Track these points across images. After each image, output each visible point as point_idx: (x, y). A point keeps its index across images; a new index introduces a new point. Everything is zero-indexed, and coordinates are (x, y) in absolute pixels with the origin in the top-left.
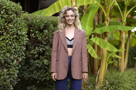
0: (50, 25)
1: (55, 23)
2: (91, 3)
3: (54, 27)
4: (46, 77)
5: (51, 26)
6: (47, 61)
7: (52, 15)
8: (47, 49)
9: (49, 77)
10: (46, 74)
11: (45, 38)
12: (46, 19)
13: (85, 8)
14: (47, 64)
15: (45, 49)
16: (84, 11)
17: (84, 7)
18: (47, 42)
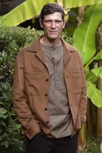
0: (11, 41)
1: (21, 38)
2: (92, 2)
3: (19, 47)
4: (2, 141)
5: (13, 45)
6: (5, 112)
7: (19, 24)
8: (6, 88)
9: (9, 142)
10: (3, 136)
11: (2, 68)
12: (3, 31)
13: (82, 12)
14: (5, 117)
15: (1, 88)
16: (80, 17)
17: (80, 11)
18: (4, 75)
